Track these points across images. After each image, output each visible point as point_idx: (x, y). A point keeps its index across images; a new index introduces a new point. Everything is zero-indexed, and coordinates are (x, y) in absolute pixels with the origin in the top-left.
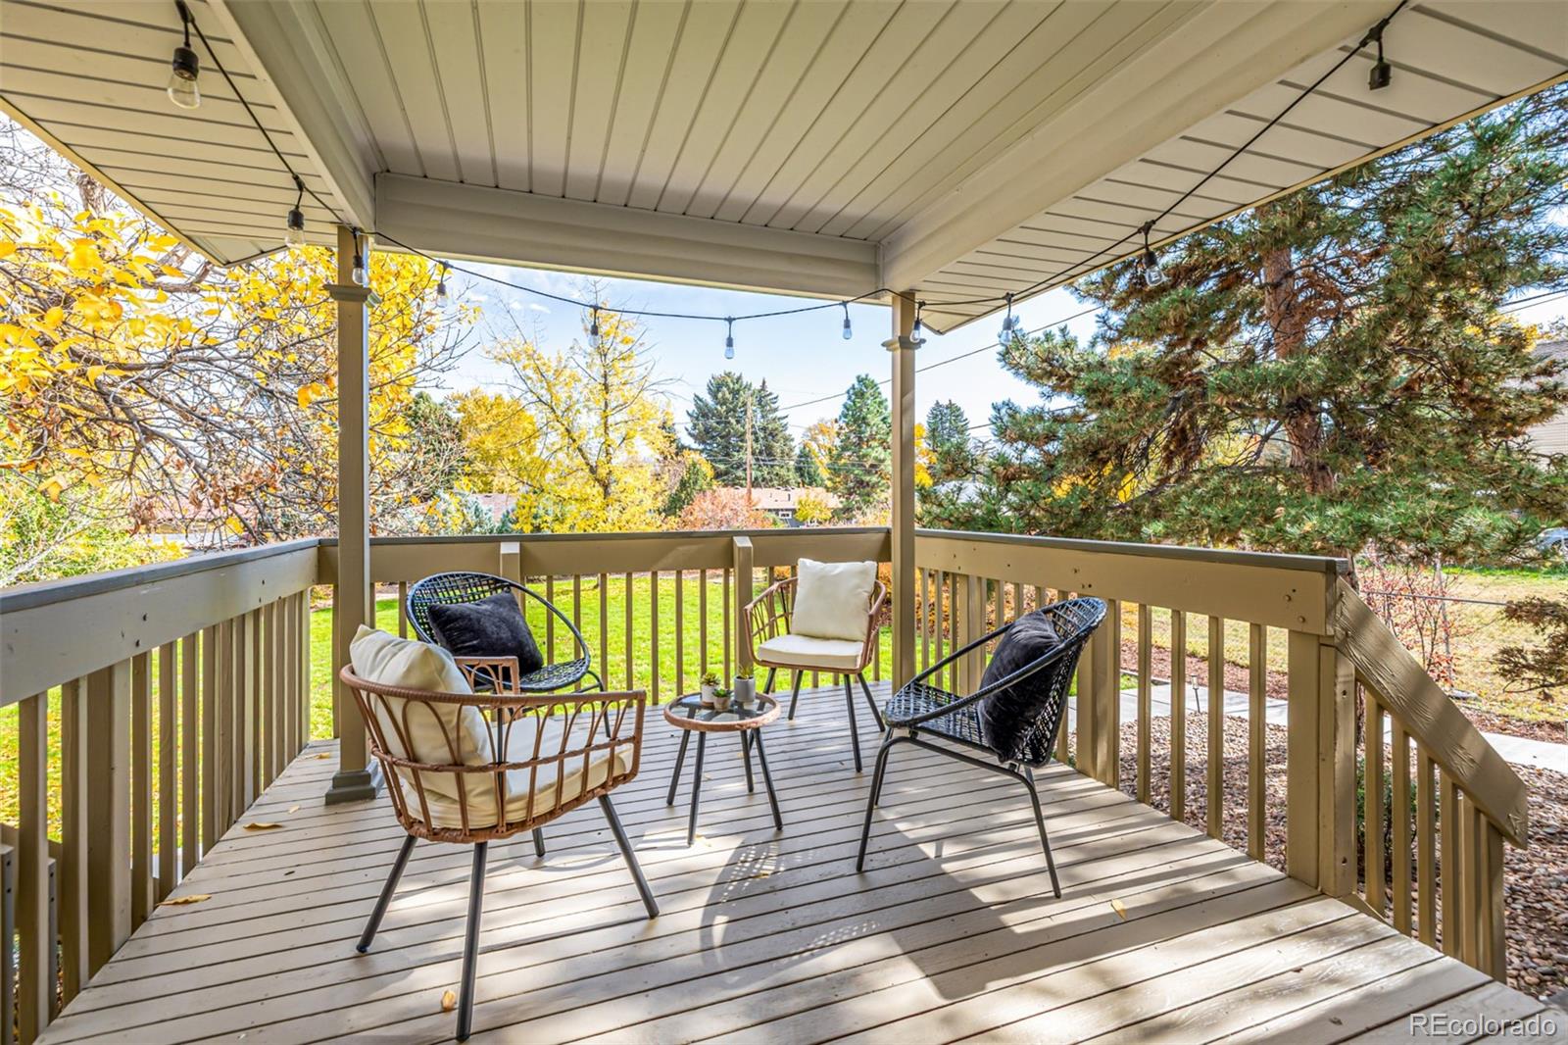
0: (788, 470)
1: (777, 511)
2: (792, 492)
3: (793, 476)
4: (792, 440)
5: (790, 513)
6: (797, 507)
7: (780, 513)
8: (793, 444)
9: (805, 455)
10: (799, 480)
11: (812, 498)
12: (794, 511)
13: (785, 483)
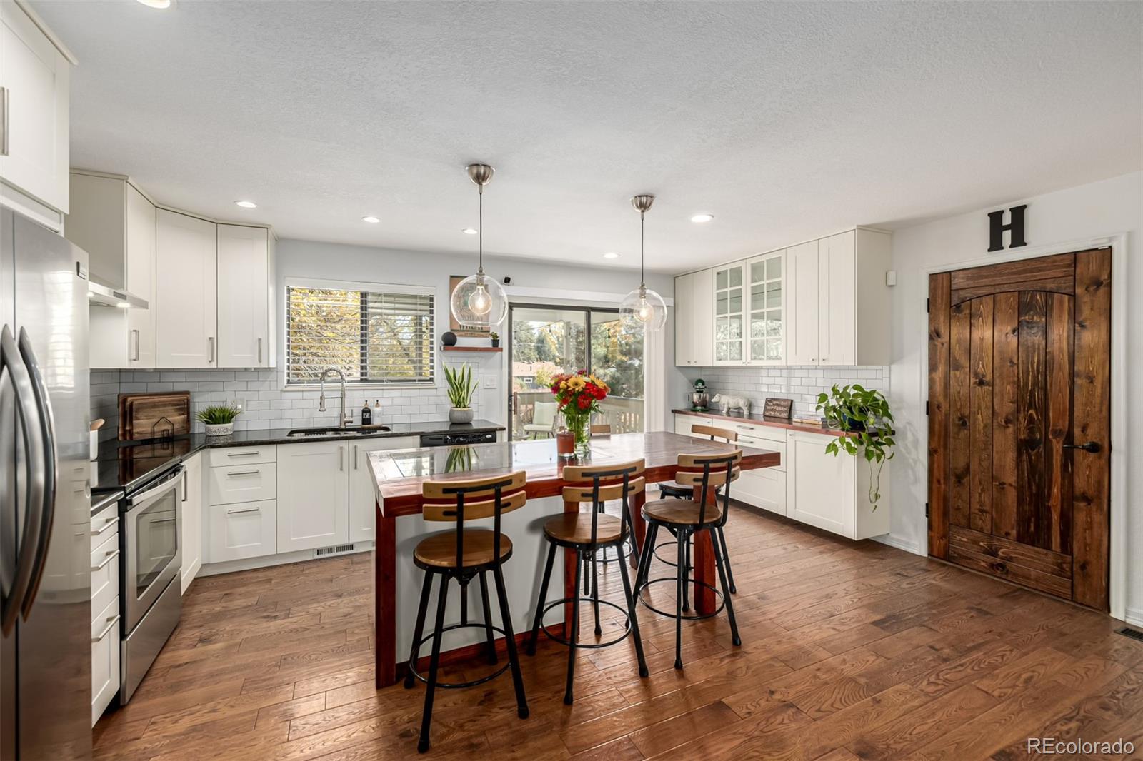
0: (530, 349)
1: (522, 378)
2: (532, 365)
3: (534, 355)
4: (533, 329)
5: (531, 379)
6: (536, 375)
7: (525, 379)
8: (533, 331)
9: (541, 341)
10: (538, 356)
11: (546, 369)
12: (534, 377)
13: (529, 359)
